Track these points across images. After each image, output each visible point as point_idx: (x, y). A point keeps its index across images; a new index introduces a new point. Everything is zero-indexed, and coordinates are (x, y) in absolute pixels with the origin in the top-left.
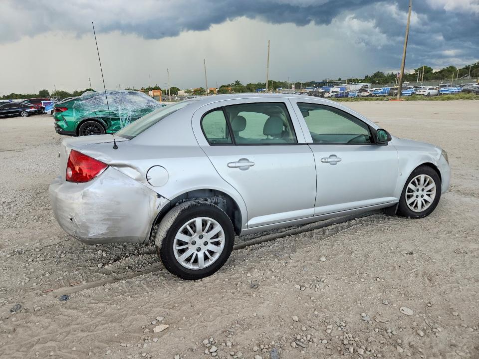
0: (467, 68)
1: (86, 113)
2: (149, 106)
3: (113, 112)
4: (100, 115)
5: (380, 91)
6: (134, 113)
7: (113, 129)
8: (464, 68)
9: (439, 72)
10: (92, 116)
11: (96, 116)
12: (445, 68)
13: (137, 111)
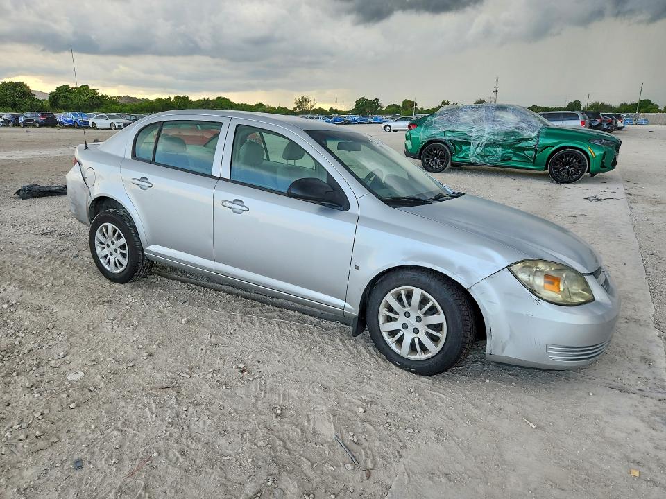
1: (434, 132)
2: (518, 128)
3: (465, 134)
4: (449, 137)
6: (492, 137)
7: (462, 156)
10: (438, 137)
11: (444, 138)
13: (498, 134)
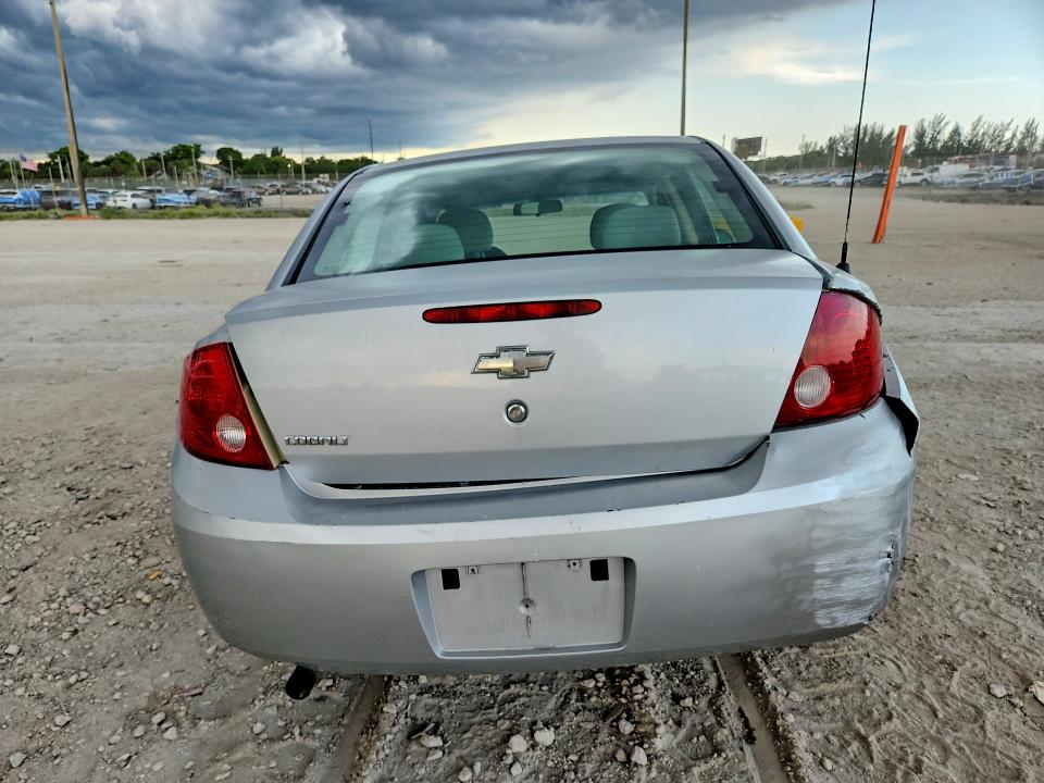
0: (156, 158)
5: (15, 197)
8: (150, 158)
9: (105, 162)
12: (113, 154)
